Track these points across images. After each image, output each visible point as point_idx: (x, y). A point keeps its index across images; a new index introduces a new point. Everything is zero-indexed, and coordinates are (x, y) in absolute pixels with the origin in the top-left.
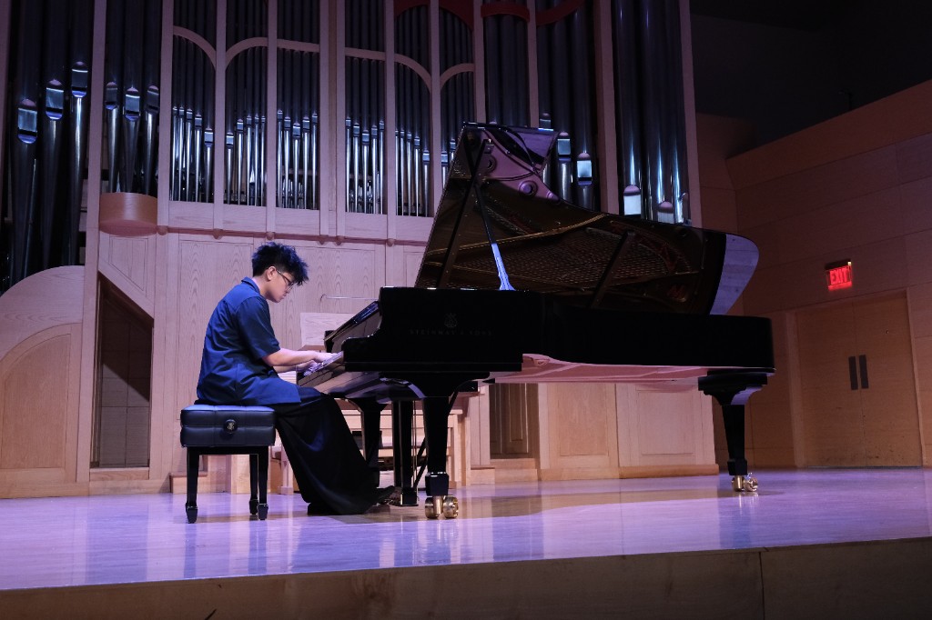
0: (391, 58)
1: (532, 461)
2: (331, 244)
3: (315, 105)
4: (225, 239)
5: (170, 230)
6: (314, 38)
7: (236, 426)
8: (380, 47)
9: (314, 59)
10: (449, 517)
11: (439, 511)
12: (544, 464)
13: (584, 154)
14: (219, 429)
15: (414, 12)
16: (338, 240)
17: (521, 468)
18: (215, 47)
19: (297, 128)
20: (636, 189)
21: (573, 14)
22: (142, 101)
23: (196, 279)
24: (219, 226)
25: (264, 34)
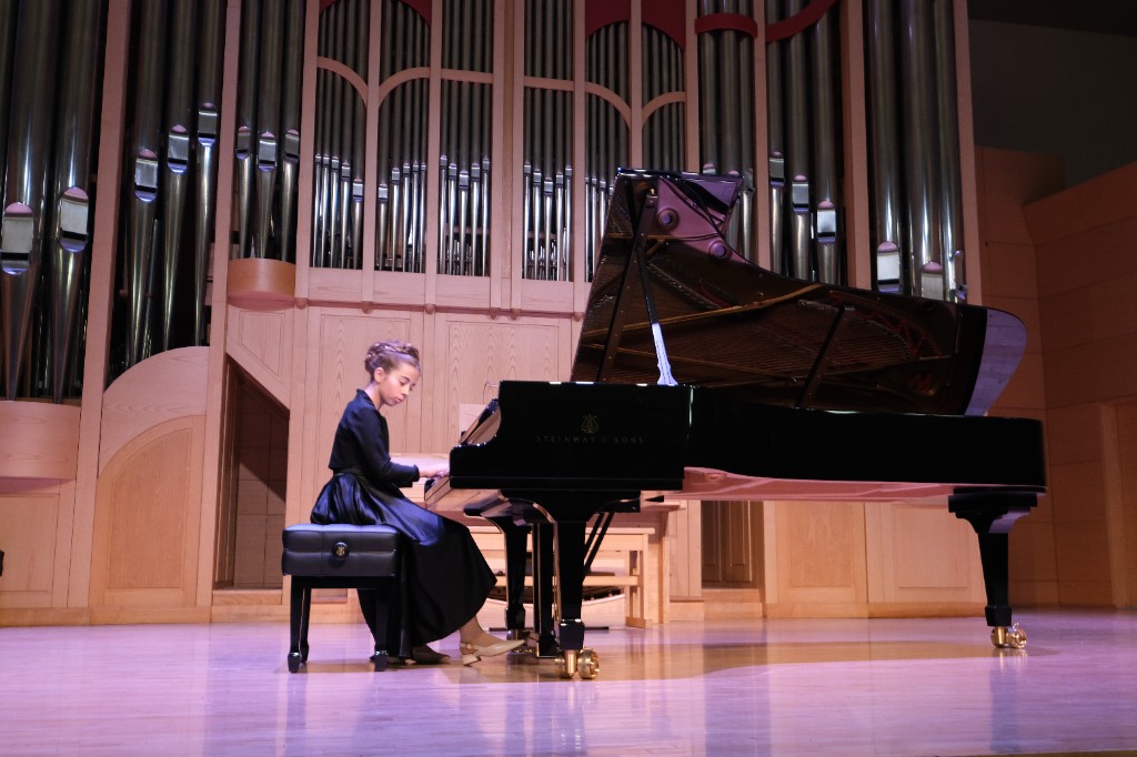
0: (580, 87)
1: (755, 592)
2: (504, 319)
3: (486, 148)
4: (376, 313)
5: (310, 303)
6: (486, 65)
7: (347, 551)
8: (568, 75)
9: (486, 91)
10: (585, 678)
11: (571, 670)
12: (771, 597)
13: (827, 202)
14: (328, 554)
15: (611, 30)
16: (513, 314)
17: (741, 601)
18: (366, 81)
19: (464, 177)
20: (893, 246)
21: (814, 25)
22: (280, 148)
23: (341, 362)
24: (368, 298)
25: (425, 62)
